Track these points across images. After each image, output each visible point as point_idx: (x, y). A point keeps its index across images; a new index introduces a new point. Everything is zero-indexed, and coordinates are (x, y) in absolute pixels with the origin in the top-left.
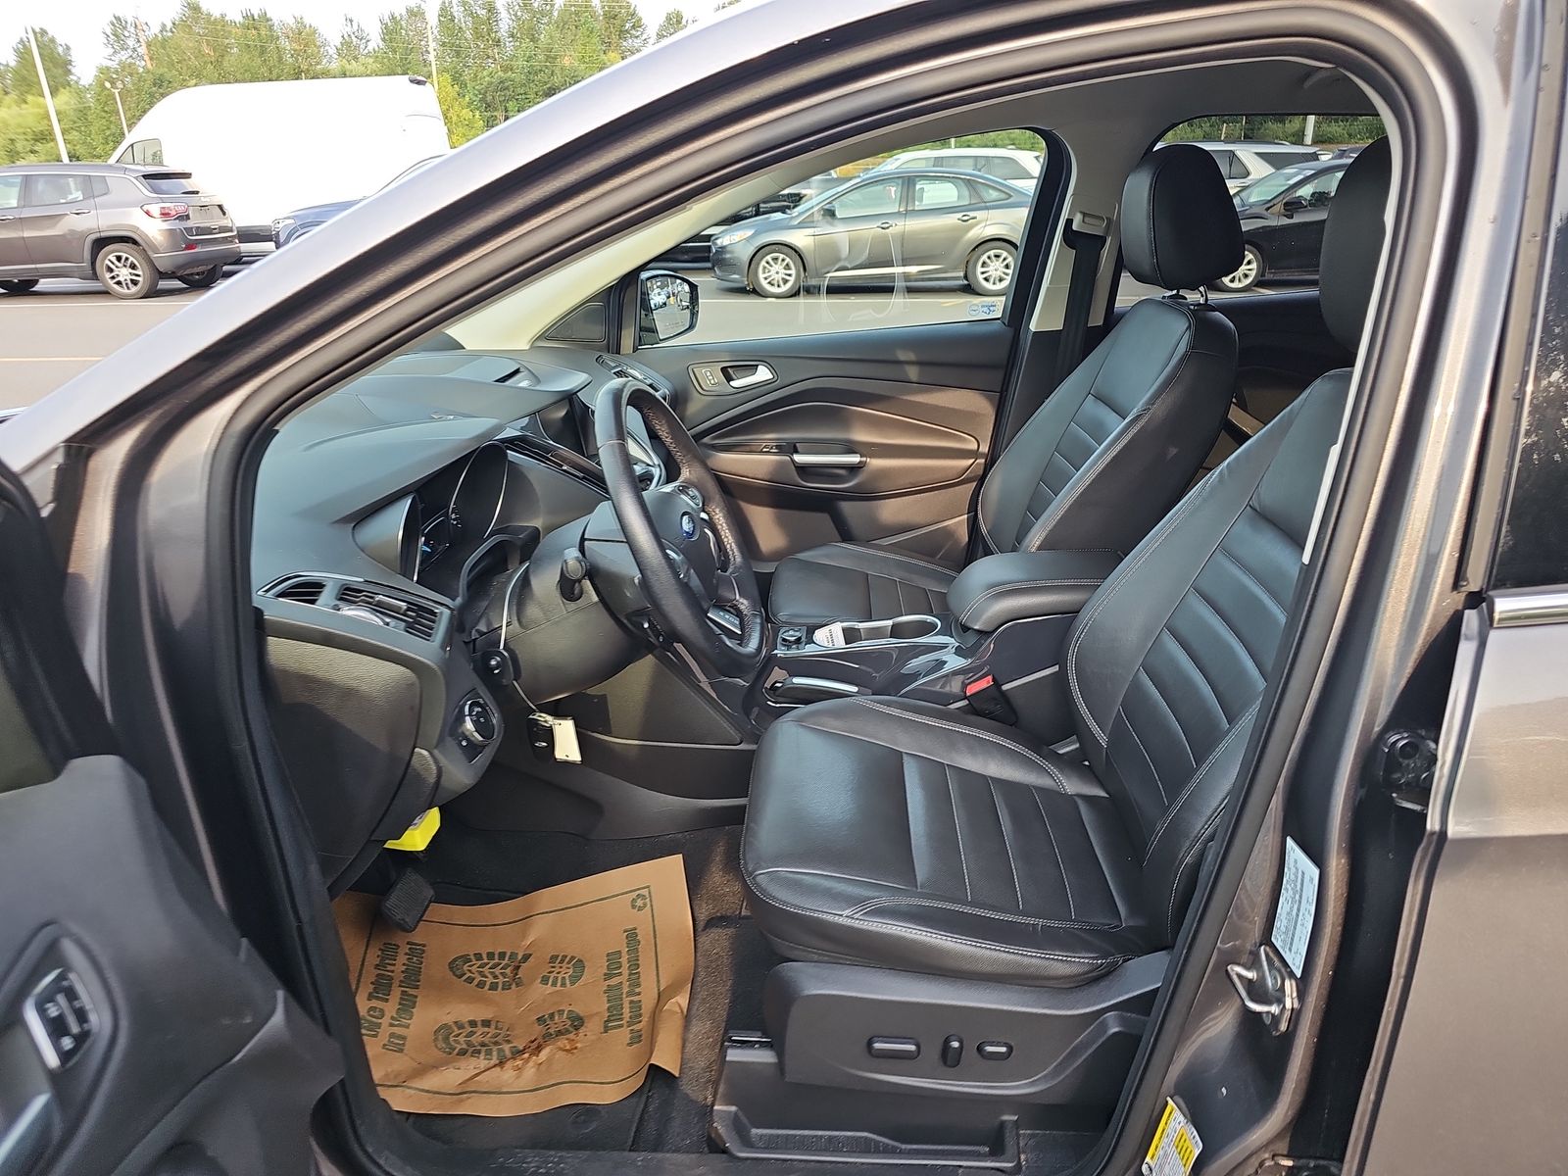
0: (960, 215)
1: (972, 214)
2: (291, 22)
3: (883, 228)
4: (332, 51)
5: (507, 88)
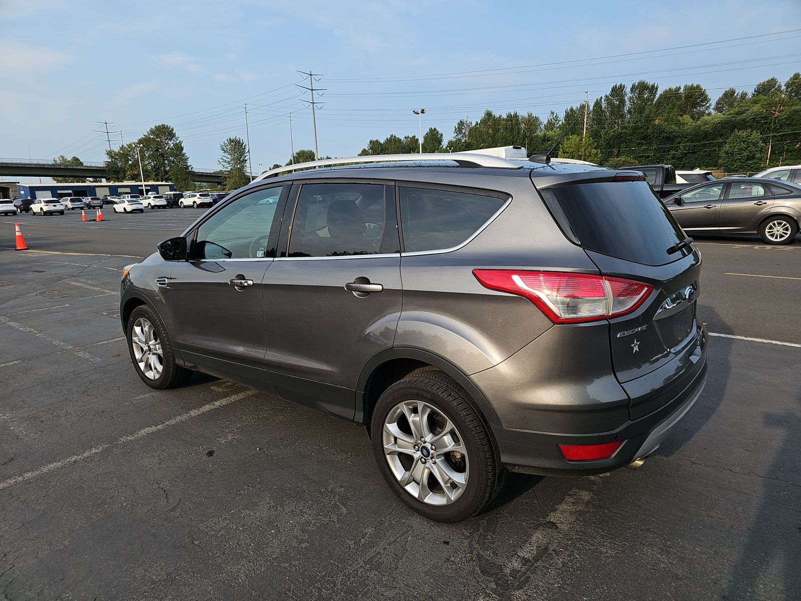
0: (756, 202)
1: (764, 201)
2: (526, 116)
3: (708, 208)
4: (542, 127)
5: (622, 137)
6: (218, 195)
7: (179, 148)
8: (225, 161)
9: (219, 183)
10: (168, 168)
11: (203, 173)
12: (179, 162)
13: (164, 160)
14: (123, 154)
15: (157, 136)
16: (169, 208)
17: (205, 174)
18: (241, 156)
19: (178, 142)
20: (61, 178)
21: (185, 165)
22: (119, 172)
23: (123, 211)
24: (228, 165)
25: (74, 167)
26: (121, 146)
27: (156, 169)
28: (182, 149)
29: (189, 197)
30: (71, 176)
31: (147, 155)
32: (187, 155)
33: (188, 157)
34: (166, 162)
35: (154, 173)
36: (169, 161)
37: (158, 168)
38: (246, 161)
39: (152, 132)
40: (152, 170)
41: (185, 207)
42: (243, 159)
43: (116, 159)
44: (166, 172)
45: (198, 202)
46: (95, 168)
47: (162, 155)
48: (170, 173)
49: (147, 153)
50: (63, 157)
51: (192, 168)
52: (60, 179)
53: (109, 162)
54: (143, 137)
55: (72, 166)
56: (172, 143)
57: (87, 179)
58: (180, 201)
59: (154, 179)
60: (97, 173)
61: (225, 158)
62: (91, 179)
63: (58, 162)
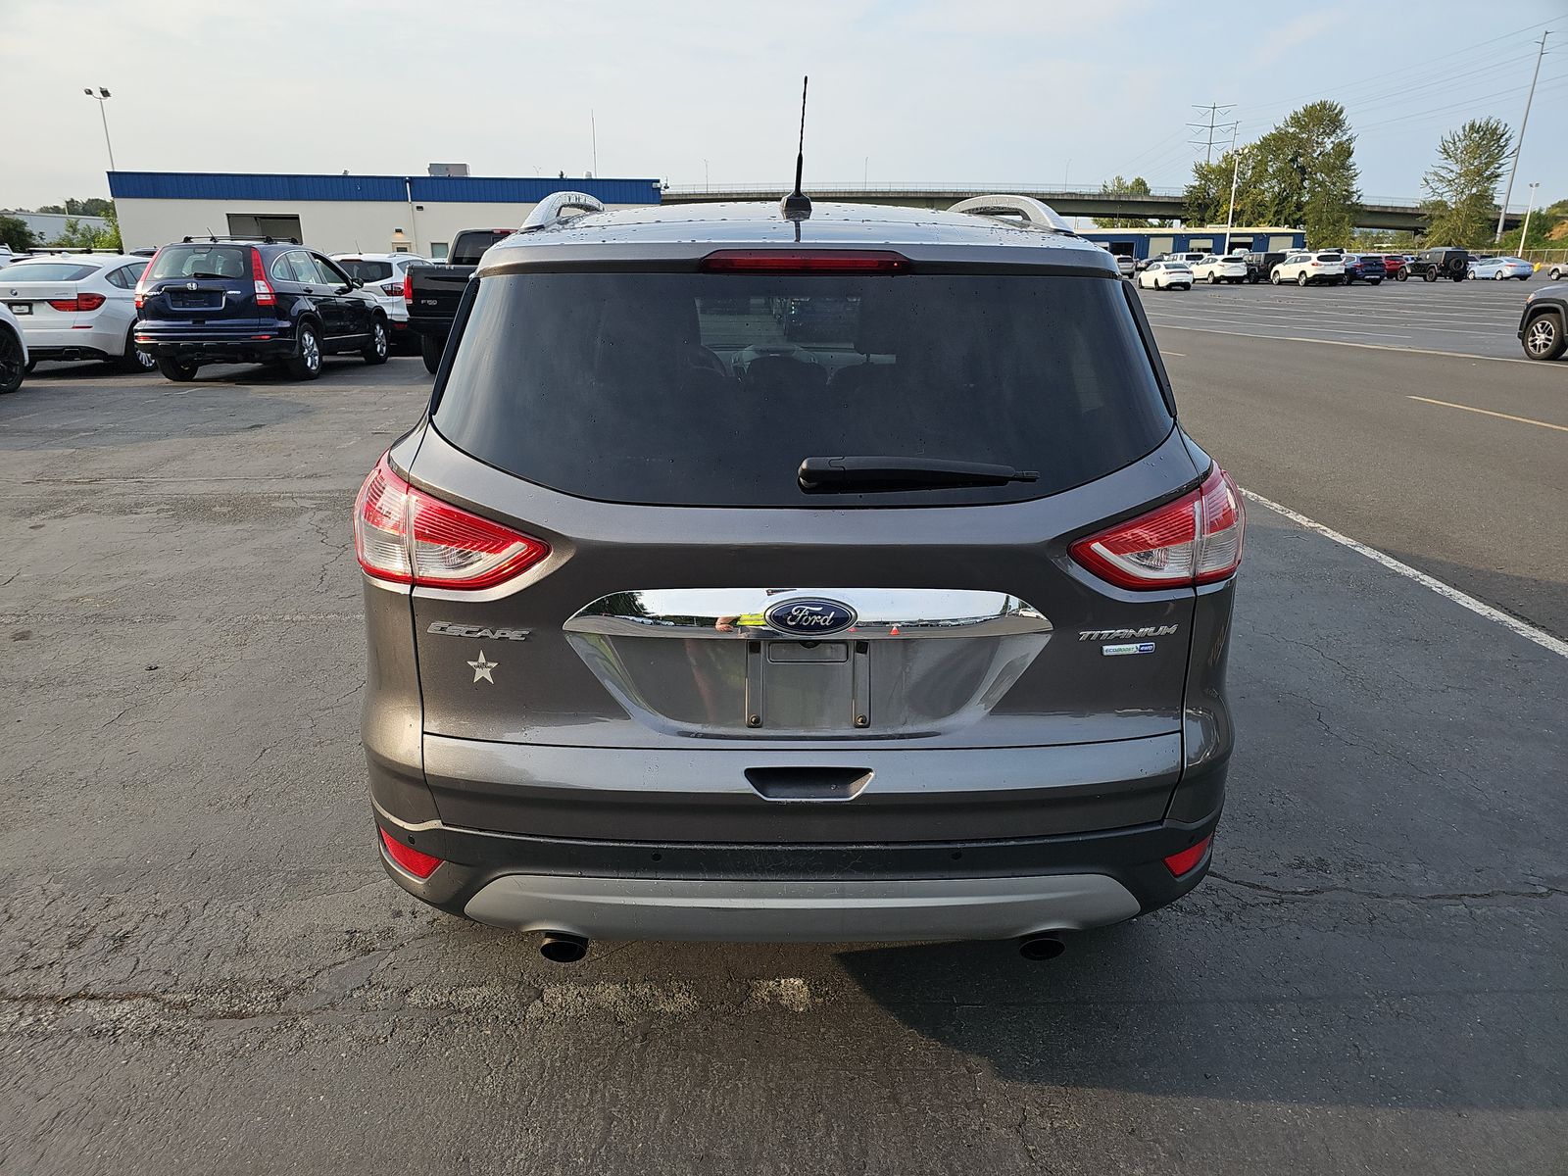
6: (1362, 259)
7: (1344, 151)
8: (1442, 179)
9: (1417, 231)
10: (1305, 198)
11: (1387, 207)
12: (1334, 184)
13: (1303, 180)
14: (1225, 170)
15: (1303, 128)
16: (1250, 283)
17: (1390, 210)
18: (1488, 165)
19: (1345, 138)
20: (1107, 219)
21: (1346, 190)
22: (1207, 207)
23: (1153, 286)
24: (1447, 189)
25: (1131, 199)
26: (1226, 154)
27: (1281, 200)
28: (1350, 154)
29: (1296, 262)
30: (1122, 216)
31: (1270, 170)
32: (1358, 168)
33: (1357, 171)
34: (1306, 184)
35: (1274, 209)
36: (1313, 181)
37: (1286, 198)
38: (1498, 176)
39: (1296, 120)
40: (1272, 202)
41: (1281, 283)
42: (1492, 173)
43: (1210, 180)
44: (1299, 206)
45: (1311, 272)
46: (1166, 200)
47: (1302, 170)
48: (1306, 209)
49: (1272, 166)
50: (1119, 179)
51: (1359, 197)
52: (1105, 220)
53: (1194, 187)
54: (1274, 132)
55: (1129, 197)
56: (1332, 142)
57: (1150, 220)
58: (1275, 269)
59: (1270, 222)
60: (1169, 209)
61: (1443, 173)
62: (1155, 222)
63: (1110, 189)
